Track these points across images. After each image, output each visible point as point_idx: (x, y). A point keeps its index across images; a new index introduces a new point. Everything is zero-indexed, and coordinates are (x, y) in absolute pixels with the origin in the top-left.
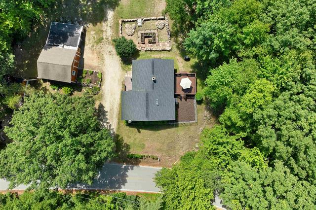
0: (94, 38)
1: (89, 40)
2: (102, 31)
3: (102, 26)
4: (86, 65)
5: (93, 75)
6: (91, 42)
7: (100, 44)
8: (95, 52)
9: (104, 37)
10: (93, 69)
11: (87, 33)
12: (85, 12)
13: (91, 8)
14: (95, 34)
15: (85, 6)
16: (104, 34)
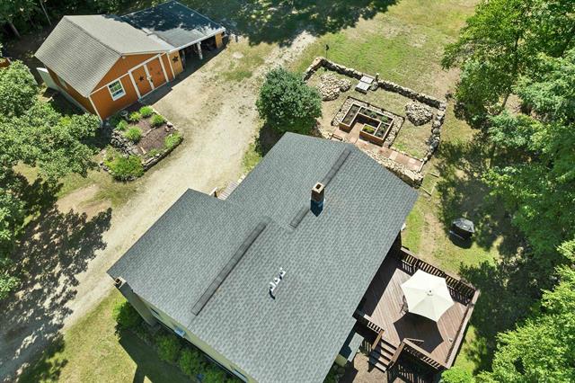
0: (232, 65)
1: (218, 64)
2: (261, 62)
3: (268, 52)
5: (158, 130)
6: (218, 69)
7: (233, 82)
8: (211, 90)
9: (255, 75)
11: (223, 52)
12: (254, 16)
13: (269, 16)
14: (242, 60)
15: (262, 8)
16: (259, 68)
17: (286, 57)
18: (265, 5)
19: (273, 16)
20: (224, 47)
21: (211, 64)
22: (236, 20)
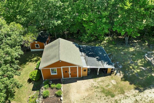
0: (108, 85)
1: (103, 81)
2: (123, 92)
3: (129, 89)
4: (69, 86)
5: (56, 98)
6: (101, 84)
7: (103, 95)
8: (91, 92)
9: (116, 98)
10: (64, 96)
11: (108, 76)
12: (131, 67)
13: (139, 71)
14: (114, 85)
15: (137, 65)
16: (120, 95)
17: (138, 98)
18: (140, 64)
19: (140, 71)
20: (110, 74)
21: (100, 79)
22: (122, 65)
